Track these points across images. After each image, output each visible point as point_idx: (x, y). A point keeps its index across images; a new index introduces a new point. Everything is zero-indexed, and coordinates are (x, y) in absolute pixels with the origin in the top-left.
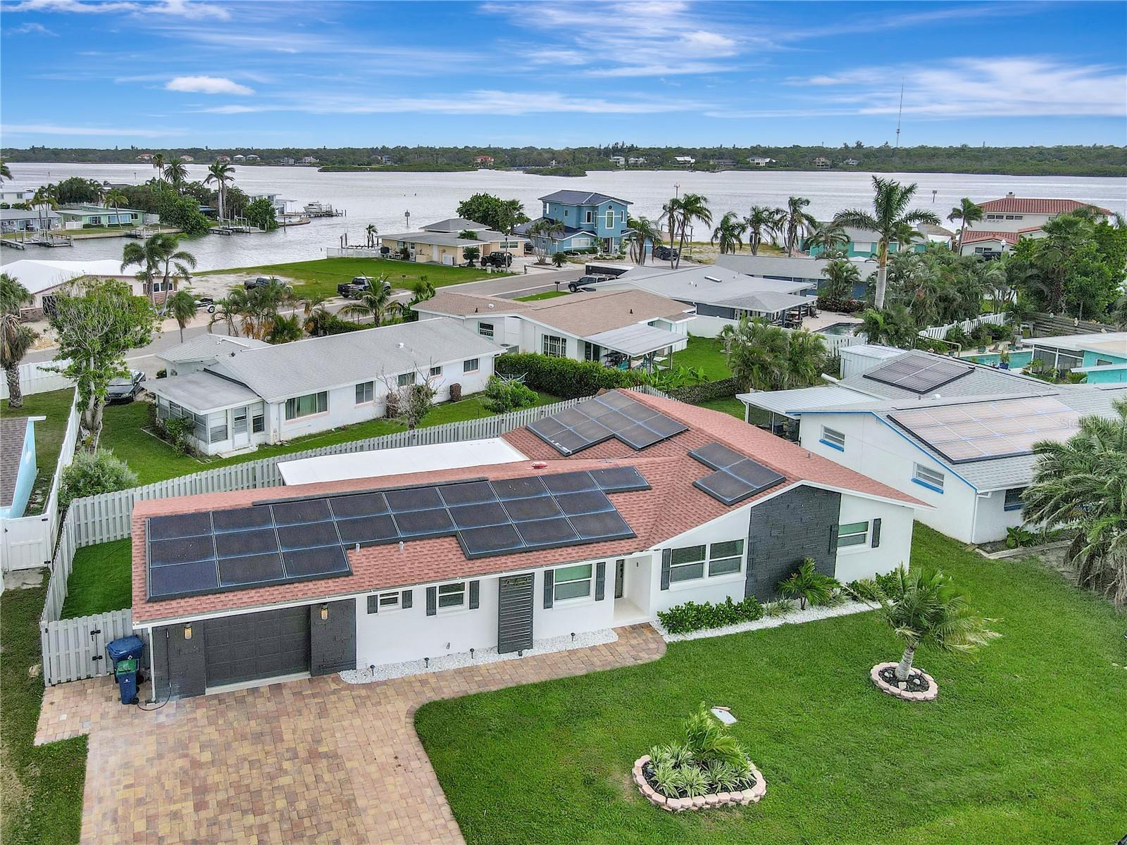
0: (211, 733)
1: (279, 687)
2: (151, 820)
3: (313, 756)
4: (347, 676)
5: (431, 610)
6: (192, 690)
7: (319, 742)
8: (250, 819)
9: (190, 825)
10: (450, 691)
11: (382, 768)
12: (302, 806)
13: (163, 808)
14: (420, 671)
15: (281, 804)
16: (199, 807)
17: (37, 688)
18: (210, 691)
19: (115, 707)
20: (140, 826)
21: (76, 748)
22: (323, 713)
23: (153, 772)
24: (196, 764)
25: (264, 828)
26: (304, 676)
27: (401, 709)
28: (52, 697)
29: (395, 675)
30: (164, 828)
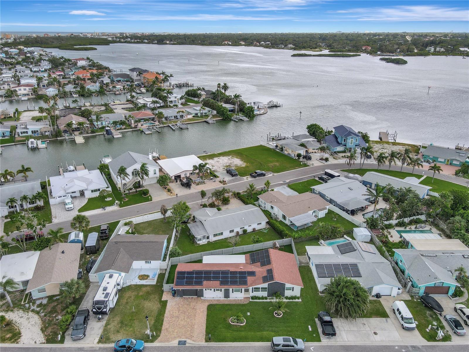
0: (182, 303)
1: (192, 298)
2: (173, 312)
3: (193, 308)
4: (202, 298)
5: (214, 291)
6: (181, 296)
7: (195, 307)
8: (184, 315)
9: (177, 314)
10: (214, 303)
11: (201, 312)
12: (190, 315)
13: (175, 312)
14: (212, 299)
15: (187, 314)
16: (178, 312)
17: (163, 291)
18: (184, 297)
19: (172, 297)
21: (166, 301)
22: (197, 303)
23: (174, 307)
24: (179, 307)
26: (196, 297)
27: (207, 304)
28: (164, 293)
29: (208, 299)
30: (174, 314)
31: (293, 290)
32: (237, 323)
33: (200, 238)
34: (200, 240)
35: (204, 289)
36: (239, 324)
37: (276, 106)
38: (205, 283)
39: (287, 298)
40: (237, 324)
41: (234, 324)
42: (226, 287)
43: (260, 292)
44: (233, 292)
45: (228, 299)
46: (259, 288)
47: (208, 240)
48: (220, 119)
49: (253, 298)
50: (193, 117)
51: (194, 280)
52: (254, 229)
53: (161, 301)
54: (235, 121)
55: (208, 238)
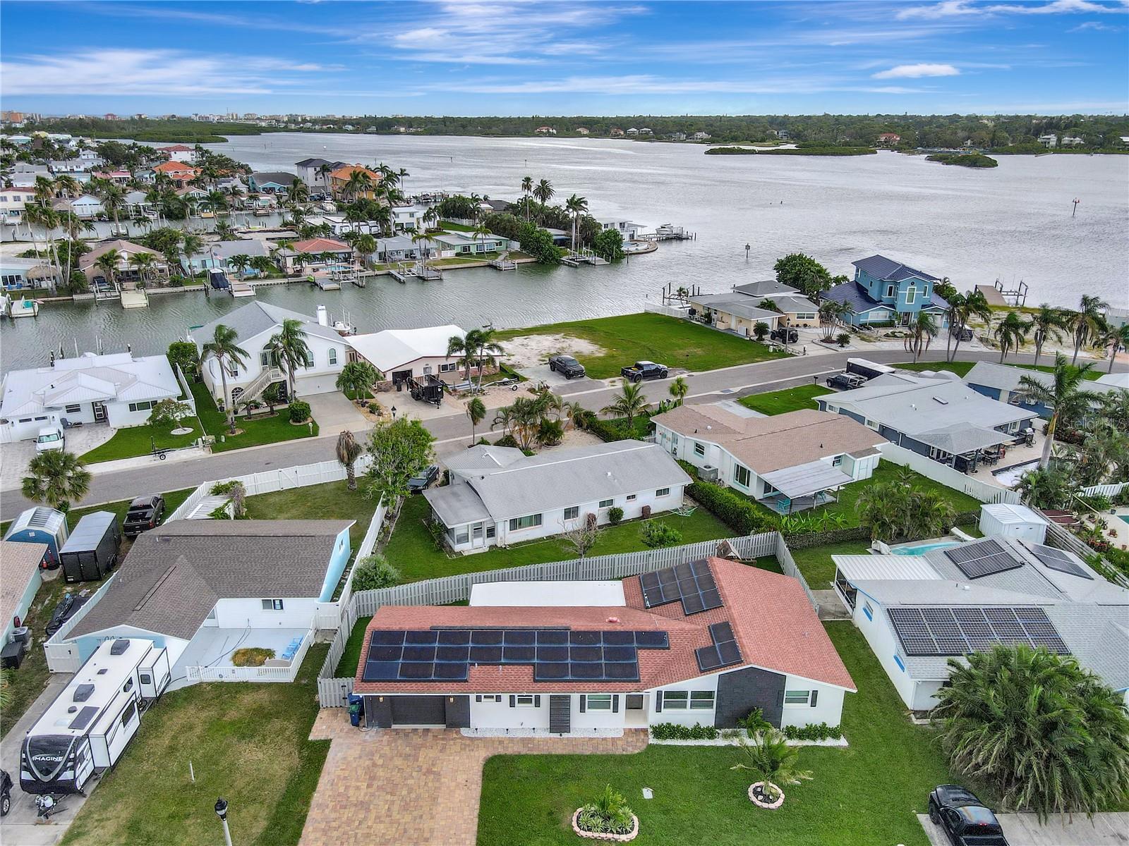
0: (387, 750)
1: (428, 730)
2: (347, 788)
3: (429, 771)
4: (464, 731)
5: (512, 705)
6: (385, 725)
7: (433, 765)
8: (389, 797)
9: (362, 794)
10: (511, 750)
11: (457, 785)
12: (413, 796)
13: (353, 784)
14: (502, 735)
15: (404, 792)
16: (369, 786)
17: (316, 708)
18: (394, 727)
19: (348, 726)
20: (342, 790)
21: (325, 745)
22: (443, 750)
23: (355, 765)
24: (374, 765)
25: (393, 802)
26: (443, 727)
27: (482, 754)
28: (322, 714)
29: (488, 735)
30: (351, 792)
31: (814, 704)
32: (605, 830)
33: (464, 531)
34: (464, 539)
35: (473, 697)
36: (610, 835)
37: (679, 238)
38: (476, 672)
39: (791, 732)
40: (603, 835)
41: (589, 834)
42: (558, 689)
43: (688, 710)
44: (582, 709)
45: (565, 735)
46: (683, 695)
47: (490, 541)
48: (529, 260)
49: (659, 732)
50: (457, 255)
51: (435, 661)
52: (645, 511)
53: (304, 743)
54: (569, 265)
55: (491, 532)
